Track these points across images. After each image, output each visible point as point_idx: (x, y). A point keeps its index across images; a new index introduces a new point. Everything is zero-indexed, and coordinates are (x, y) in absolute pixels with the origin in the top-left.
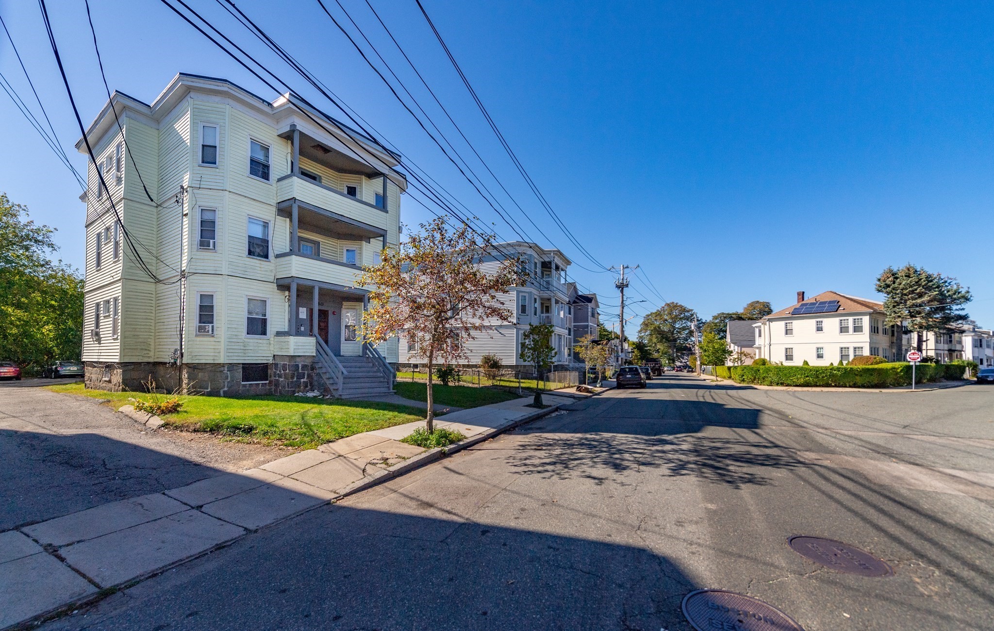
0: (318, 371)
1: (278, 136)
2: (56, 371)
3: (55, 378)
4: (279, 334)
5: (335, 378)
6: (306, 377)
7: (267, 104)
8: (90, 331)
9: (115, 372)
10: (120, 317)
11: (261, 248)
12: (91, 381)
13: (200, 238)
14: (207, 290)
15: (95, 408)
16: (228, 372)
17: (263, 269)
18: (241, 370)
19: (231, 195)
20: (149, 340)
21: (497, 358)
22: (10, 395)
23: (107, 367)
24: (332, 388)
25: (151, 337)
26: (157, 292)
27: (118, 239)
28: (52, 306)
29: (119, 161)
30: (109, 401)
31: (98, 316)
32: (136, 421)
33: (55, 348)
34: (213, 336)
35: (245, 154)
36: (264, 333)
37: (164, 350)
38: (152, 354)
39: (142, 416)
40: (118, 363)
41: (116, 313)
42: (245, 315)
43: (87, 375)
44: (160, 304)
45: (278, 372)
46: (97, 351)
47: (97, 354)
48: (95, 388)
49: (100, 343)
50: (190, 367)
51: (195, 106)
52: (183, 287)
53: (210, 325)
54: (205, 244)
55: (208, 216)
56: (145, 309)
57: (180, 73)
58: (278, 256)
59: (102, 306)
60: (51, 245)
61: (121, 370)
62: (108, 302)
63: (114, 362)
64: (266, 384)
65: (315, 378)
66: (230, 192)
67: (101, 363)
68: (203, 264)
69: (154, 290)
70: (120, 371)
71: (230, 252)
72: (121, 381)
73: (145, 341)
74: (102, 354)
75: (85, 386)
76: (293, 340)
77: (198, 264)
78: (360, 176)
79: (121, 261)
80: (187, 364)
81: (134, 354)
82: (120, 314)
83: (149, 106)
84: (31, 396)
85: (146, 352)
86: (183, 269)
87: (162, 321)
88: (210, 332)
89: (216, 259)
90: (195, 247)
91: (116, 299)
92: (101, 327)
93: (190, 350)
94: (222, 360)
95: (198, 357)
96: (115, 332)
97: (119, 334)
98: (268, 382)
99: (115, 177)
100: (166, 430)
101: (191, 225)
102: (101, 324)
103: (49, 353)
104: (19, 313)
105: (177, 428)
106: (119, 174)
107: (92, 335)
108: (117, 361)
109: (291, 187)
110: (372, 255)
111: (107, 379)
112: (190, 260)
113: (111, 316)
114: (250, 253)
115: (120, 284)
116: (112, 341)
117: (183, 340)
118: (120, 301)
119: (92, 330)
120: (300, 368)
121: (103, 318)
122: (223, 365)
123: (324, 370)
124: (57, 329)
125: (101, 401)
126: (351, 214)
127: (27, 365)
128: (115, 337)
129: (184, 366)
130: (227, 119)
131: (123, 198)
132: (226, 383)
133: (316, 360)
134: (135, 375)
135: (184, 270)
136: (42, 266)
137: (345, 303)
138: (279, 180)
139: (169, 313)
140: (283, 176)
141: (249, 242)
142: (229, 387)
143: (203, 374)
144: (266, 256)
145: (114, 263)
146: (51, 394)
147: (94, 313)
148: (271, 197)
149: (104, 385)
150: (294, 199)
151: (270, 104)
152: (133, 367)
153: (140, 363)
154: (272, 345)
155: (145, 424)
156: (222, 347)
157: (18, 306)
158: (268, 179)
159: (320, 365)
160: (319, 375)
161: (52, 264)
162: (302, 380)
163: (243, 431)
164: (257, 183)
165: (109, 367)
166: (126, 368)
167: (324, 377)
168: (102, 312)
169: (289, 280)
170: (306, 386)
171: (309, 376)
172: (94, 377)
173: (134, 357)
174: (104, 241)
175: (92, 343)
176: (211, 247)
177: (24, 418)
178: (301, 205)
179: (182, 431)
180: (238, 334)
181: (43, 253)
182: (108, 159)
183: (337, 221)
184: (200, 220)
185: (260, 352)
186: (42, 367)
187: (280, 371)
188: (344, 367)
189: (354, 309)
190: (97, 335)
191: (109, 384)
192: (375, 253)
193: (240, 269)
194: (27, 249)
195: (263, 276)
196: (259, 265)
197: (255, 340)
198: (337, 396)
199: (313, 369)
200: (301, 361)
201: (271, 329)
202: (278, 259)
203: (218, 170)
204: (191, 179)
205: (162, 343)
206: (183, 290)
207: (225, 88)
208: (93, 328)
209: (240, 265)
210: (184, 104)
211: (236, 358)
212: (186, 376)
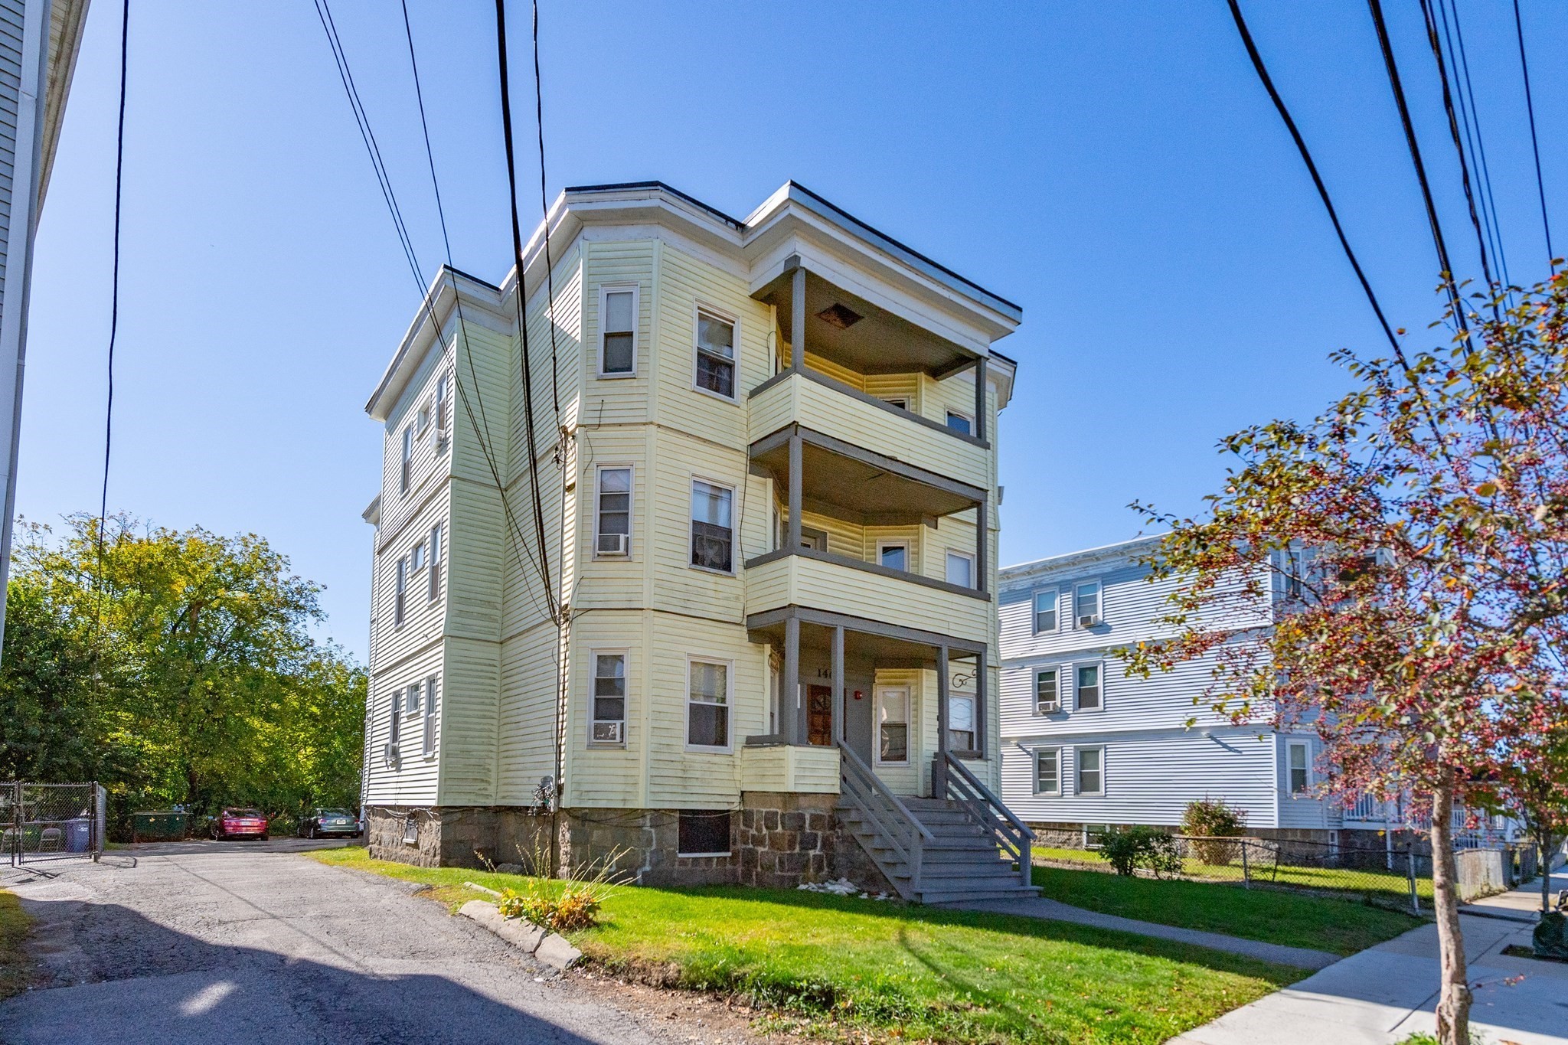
0: (846, 832)
1: (751, 297)
2: (316, 826)
3: (314, 838)
4: (752, 742)
5: (900, 849)
6: (819, 844)
7: (733, 225)
8: (383, 748)
9: (427, 826)
10: (439, 715)
11: (716, 548)
12: (380, 844)
13: (598, 534)
14: (611, 645)
15: (408, 901)
16: (653, 830)
17: (721, 595)
18: (676, 826)
19: (662, 434)
20: (488, 761)
21: (1229, 808)
22: (258, 866)
23: (413, 816)
24: (889, 874)
25: (491, 754)
26: (504, 663)
27: (438, 560)
28: (313, 716)
29: (441, 410)
30: (430, 888)
31: (396, 718)
32: (509, 944)
33: (315, 786)
34: (623, 748)
35: (687, 341)
36: (722, 741)
37: (519, 781)
38: (491, 789)
39: (523, 933)
40: (434, 808)
41: (431, 707)
42: (687, 701)
43: (374, 831)
44: (511, 686)
45: (753, 832)
46: (394, 785)
47: (394, 791)
48: (388, 858)
49: (399, 770)
50: (577, 818)
51: (593, 255)
52: (563, 641)
53: (618, 723)
54: (611, 544)
55: (615, 485)
56: (482, 697)
57: (567, 190)
58: (750, 565)
59: (404, 697)
60: (315, 613)
61: (439, 823)
62: (416, 687)
63: (427, 807)
64: (725, 858)
65: (841, 849)
66: (659, 426)
67: (400, 807)
68: (603, 589)
69: (497, 657)
70: (436, 824)
71: (658, 560)
72: (439, 845)
73: (482, 762)
74: (403, 791)
75: (370, 853)
76: (792, 754)
77: (595, 589)
78: (912, 375)
79: (443, 603)
80: (568, 811)
81: (462, 789)
82: (439, 708)
83: (497, 289)
84: (290, 869)
85: (482, 785)
86: (563, 603)
87: (513, 720)
88: (618, 739)
89: (630, 575)
90: (589, 552)
91: (432, 681)
92: (402, 738)
93: (576, 778)
94: (641, 802)
95: (592, 795)
96: (428, 746)
97: (438, 749)
98: (729, 854)
99: (435, 439)
100: (589, 976)
101: (581, 508)
102: (402, 732)
103: (306, 795)
104: (269, 727)
105: (614, 971)
106: (443, 432)
107: (386, 754)
108: (433, 803)
109: (788, 399)
110: (942, 557)
111: (411, 841)
112: (579, 582)
113: (422, 714)
114: (696, 559)
115: (442, 648)
116: (424, 764)
117: (563, 756)
118: (440, 682)
119: (387, 745)
120: (808, 822)
121: (405, 720)
122: (640, 813)
123: (865, 829)
124: (318, 754)
125: (414, 886)
126: (912, 454)
127: (276, 816)
128: (429, 755)
129: (562, 815)
130: (655, 269)
131: (451, 476)
132: (648, 854)
133: (841, 803)
134: (464, 832)
135: (567, 606)
136: (302, 649)
137: (880, 673)
138: (753, 394)
139: (529, 702)
140: (759, 383)
141: (695, 536)
142: (654, 865)
143: (600, 832)
144: (727, 567)
145: (430, 608)
146: (320, 867)
147: (389, 713)
148: (738, 433)
149: (405, 852)
150: (795, 424)
151: (741, 226)
152: (459, 815)
153: (471, 809)
154: (738, 770)
155: (533, 953)
156: (642, 771)
157: (268, 717)
158: (730, 394)
159: (854, 816)
160: (852, 841)
161: (316, 645)
162: (812, 853)
163: (807, 999)
164: (711, 402)
165: (415, 815)
166: (448, 818)
167: (867, 845)
168: (404, 708)
169: (782, 615)
170: (820, 868)
171: (827, 844)
172: (386, 836)
173: (463, 796)
174: (412, 571)
175: (385, 769)
176: (622, 550)
177: (290, 921)
178: (811, 438)
179: (629, 982)
180: (673, 741)
181: (305, 627)
182: (422, 414)
183: (881, 474)
184: (599, 494)
185: (715, 783)
186: (297, 818)
187: (759, 830)
188: (925, 823)
189: (902, 684)
190: (394, 756)
191: (416, 851)
192: (948, 552)
193: (677, 595)
194: (283, 620)
195: (720, 610)
196: (713, 587)
197: (705, 756)
198: (907, 896)
199: (834, 824)
200: (810, 807)
201: (739, 728)
202: (751, 571)
203: (635, 383)
204: (584, 410)
205: (512, 767)
206: (563, 649)
207: (652, 200)
208: (388, 741)
209: (677, 587)
210: (572, 253)
211: (668, 797)
212: (568, 836)
